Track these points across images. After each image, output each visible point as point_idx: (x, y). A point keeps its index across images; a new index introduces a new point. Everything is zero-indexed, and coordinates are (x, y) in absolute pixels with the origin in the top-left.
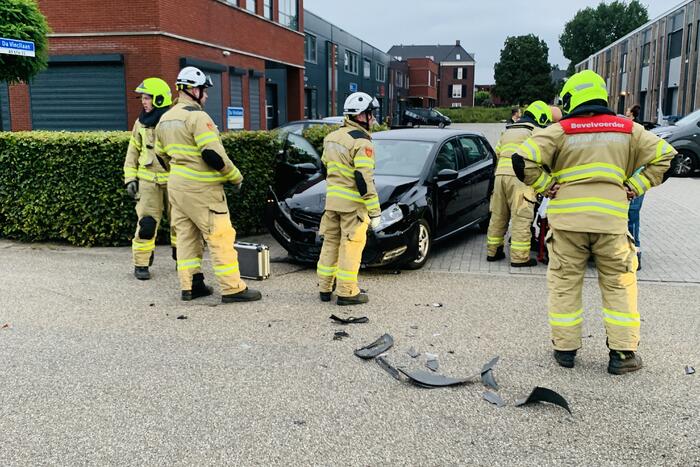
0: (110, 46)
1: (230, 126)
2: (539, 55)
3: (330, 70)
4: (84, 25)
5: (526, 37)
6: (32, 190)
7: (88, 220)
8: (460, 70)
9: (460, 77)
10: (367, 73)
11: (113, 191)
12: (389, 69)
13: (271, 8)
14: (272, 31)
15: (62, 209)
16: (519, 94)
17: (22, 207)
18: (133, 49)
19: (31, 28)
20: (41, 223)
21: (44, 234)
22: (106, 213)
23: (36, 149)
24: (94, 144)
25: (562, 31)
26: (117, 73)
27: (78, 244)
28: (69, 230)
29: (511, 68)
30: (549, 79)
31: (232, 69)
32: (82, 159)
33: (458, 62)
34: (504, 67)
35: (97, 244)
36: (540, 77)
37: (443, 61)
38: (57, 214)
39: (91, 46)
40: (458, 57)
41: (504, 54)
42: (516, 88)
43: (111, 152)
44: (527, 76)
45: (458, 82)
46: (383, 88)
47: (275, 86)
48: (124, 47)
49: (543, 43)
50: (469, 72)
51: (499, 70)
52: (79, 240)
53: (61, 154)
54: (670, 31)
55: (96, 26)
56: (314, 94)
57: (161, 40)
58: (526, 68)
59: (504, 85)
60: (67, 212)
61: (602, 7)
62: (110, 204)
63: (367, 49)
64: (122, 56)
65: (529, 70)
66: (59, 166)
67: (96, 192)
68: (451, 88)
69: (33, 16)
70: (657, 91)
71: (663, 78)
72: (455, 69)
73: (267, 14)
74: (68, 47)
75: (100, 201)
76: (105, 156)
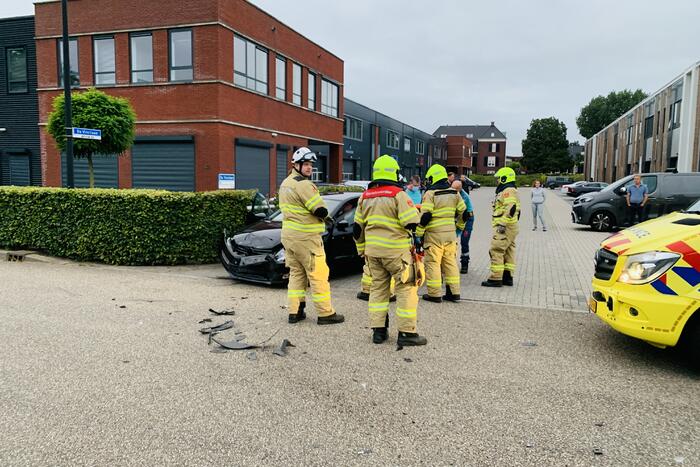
0: (186, 130)
1: (220, 187)
2: (560, 134)
3: (373, 145)
4: (169, 116)
5: (548, 120)
6: (83, 227)
7: (116, 248)
8: (494, 145)
9: (494, 150)
10: (407, 147)
11: (131, 229)
12: (428, 145)
13: (315, 102)
14: (316, 119)
15: (100, 240)
16: (542, 165)
17: (77, 238)
18: (201, 132)
19: (121, 118)
20: (88, 249)
21: (91, 256)
22: (127, 243)
23: (86, 200)
24: (120, 197)
25: (578, 114)
26: (190, 148)
27: (110, 263)
28: (105, 254)
29: (537, 145)
30: (567, 153)
31: (278, 146)
32: (113, 207)
33: (493, 139)
34: (529, 144)
35: (122, 264)
36: (560, 151)
37: (481, 138)
38: (98, 243)
39: (173, 130)
40: (493, 135)
41: (530, 133)
42: (540, 159)
43: (130, 203)
44: (549, 150)
45: (493, 155)
46: (422, 159)
47: (325, 157)
48: (195, 130)
49: (563, 125)
50: (501, 147)
51: (526, 146)
52: (111, 261)
53: (101, 204)
54: (647, 116)
55: (176, 115)
56: (358, 164)
57: (220, 126)
58: (548, 144)
59: (531, 157)
60: (104, 242)
61: (612, 95)
62: (130, 237)
63: (407, 130)
64: (193, 137)
65: (551, 146)
66: (99, 211)
67: (121, 229)
68: (486, 159)
69: (123, 110)
70: (637, 163)
71: (641, 152)
72: (490, 144)
73: (311, 105)
74: (148, 131)
75: (123, 235)
76: (126, 206)
